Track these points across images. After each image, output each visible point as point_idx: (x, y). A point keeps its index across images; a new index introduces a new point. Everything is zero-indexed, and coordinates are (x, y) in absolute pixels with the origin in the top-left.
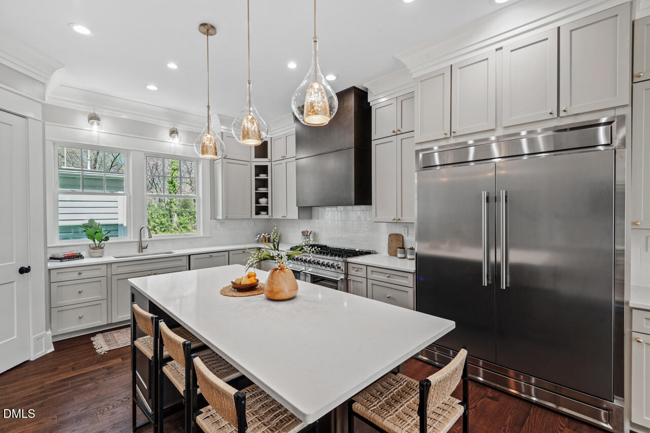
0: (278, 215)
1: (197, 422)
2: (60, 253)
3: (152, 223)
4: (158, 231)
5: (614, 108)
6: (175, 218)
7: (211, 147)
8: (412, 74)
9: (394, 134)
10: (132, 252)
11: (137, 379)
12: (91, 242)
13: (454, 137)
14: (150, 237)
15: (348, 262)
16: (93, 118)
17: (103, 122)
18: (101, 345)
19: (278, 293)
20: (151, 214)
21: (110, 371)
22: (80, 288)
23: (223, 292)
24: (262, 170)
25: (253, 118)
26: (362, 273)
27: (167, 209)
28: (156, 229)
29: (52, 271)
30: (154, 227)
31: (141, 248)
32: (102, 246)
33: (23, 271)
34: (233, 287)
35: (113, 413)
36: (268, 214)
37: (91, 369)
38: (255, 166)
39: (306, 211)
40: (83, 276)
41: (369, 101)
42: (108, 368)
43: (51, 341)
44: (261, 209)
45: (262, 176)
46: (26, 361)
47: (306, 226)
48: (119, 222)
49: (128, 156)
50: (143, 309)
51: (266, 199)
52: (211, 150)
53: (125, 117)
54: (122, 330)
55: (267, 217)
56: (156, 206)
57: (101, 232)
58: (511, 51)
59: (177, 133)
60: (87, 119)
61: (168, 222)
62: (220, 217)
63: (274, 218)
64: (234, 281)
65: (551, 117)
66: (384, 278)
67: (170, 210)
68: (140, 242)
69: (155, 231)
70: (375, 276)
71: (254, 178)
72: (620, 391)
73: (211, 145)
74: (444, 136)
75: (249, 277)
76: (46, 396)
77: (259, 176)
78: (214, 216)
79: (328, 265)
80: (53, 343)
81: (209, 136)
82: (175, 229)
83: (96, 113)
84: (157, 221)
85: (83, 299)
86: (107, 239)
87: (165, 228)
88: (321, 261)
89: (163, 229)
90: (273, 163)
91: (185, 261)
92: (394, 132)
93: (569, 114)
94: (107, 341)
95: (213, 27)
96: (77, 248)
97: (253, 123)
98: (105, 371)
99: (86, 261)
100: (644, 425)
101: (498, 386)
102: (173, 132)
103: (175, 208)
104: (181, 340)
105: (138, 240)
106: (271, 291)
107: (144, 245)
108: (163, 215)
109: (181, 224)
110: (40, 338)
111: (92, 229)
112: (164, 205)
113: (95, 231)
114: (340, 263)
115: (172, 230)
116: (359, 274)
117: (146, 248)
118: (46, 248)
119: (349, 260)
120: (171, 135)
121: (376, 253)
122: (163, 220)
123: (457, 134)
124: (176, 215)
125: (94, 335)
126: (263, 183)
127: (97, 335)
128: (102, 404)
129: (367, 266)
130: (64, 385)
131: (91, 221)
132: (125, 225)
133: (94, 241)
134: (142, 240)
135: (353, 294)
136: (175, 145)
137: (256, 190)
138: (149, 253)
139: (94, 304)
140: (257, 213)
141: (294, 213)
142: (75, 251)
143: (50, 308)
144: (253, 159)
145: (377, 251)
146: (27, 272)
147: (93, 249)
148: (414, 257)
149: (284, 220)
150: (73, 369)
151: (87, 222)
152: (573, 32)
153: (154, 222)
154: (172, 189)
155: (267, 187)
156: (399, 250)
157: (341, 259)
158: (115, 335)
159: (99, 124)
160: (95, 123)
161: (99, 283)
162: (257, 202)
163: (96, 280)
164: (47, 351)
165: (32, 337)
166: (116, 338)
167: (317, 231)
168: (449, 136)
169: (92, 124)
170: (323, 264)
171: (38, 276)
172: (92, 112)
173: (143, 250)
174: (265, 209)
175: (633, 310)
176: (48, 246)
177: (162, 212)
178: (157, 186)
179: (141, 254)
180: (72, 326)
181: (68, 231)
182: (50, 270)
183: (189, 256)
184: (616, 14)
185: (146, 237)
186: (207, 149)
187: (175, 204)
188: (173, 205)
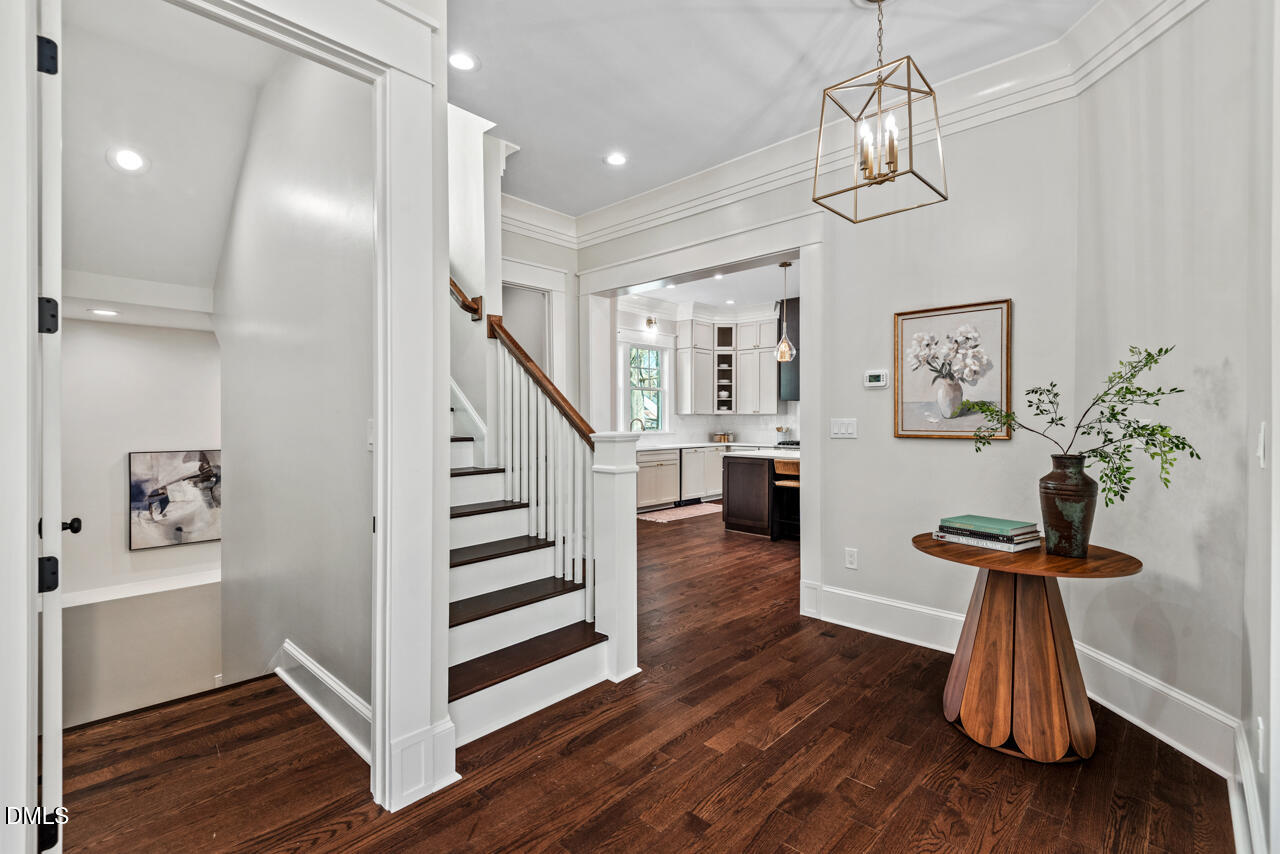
0: (741, 410)
24: (725, 359)
36: (728, 409)
38: (718, 355)
44: (722, 404)
45: (726, 367)
51: (730, 392)
55: (728, 412)
62: (687, 409)
63: (736, 414)
71: (716, 368)
77: (721, 366)
78: (677, 410)
90: (739, 353)
102: (650, 322)
120: (648, 325)
126: (725, 374)
136: (652, 334)
137: (719, 381)
140: (719, 408)
155: (730, 378)
162: (720, 395)
174: (728, 403)
183: (681, 450)
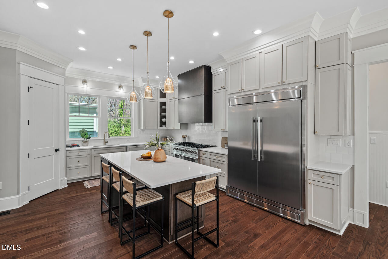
0: (171, 127)
1: (123, 197)
2: (70, 144)
3: (111, 131)
4: (114, 135)
5: (302, 82)
6: (123, 128)
7: (134, 98)
8: (226, 61)
9: (222, 88)
10: (101, 145)
11: (103, 197)
12: (83, 139)
13: (244, 92)
14: (109, 137)
15: (200, 151)
16: (84, 81)
17: (88, 83)
18: (87, 185)
19: (157, 159)
20: (110, 126)
21: (92, 194)
22: (78, 159)
23: (137, 159)
24: (163, 104)
25: (149, 88)
26: (206, 156)
27: (118, 123)
28: (112, 134)
29: (67, 151)
30: (112, 133)
31: (105, 142)
32: (88, 141)
33: (57, 150)
34: (141, 157)
35: (93, 208)
36: (166, 127)
37: (84, 193)
38: (160, 102)
39: (184, 125)
40: (80, 154)
41: (211, 72)
42: (91, 193)
43: (67, 182)
44: (163, 124)
45: (164, 107)
46: (57, 190)
47: (184, 133)
48: (94, 130)
49: (99, 99)
50: (105, 163)
51: (165, 119)
52: (134, 99)
53: (98, 80)
54: (96, 180)
55: (165, 128)
56: (113, 121)
57: (87, 135)
58: (265, 54)
59: (122, 87)
60: (81, 82)
61: (119, 130)
62: (142, 128)
63: (169, 128)
64: (142, 155)
65: (279, 84)
66: (215, 158)
67: (120, 124)
68: (105, 140)
69: (112, 135)
70: (212, 157)
71: (159, 108)
72: (304, 206)
73: (134, 97)
74: (239, 91)
75: (148, 153)
76: (67, 201)
77: (162, 107)
78: (139, 127)
79: (191, 152)
80: (67, 184)
81: (133, 93)
82: (123, 134)
83: (86, 79)
84: (113, 130)
85: (79, 164)
86: (90, 138)
87: (117, 133)
88: (188, 150)
89: (116, 134)
90: (169, 101)
91: (125, 148)
92: (222, 87)
93: (286, 83)
94: (90, 184)
95: (135, 47)
96: (77, 142)
97: (149, 90)
98: (90, 194)
99: (81, 147)
100: (314, 221)
101: (259, 206)
102: (120, 87)
103: (123, 123)
104: (119, 172)
105: (104, 138)
106: (155, 158)
107: (106, 141)
108: (117, 126)
109: (126, 132)
110: (62, 180)
111: (84, 133)
112: (117, 121)
113: (84, 134)
114: (196, 151)
115: (121, 135)
116: (205, 156)
117: (107, 142)
118: (65, 141)
119: (201, 149)
120: (119, 88)
121: (216, 146)
122: (116, 129)
123: (244, 91)
124: (123, 127)
125: (84, 181)
126: (164, 111)
127: (86, 181)
128: (89, 205)
129: (208, 152)
130: (74, 198)
131: (83, 129)
132: (97, 131)
133: (84, 139)
134: (106, 138)
135: (202, 164)
136: (121, 93)
137: (160, 114)
138: (109, 145)
139: (84, 167)
140: (161, 126)
141: (178, 126)
142: (76, 143)
143: (66, 168)
144: (159, 99)
145: (216, 145)
146: (58, 151)
147: (84, 142)
148: (227, 148)
149: (174, 130)
150: (77, 193)
151: (81, 130)
152: (288, 47)
153: (112, 130)
154: (121, 112)
156: (225, 145)
157: (197, 149)
158: (93, 181)
159: (87, 84)
160: (85, 84)
161: (86, 157)
162: (161, 120)
163: (85, 156)
164: (65, 186)
165: (60, 179)
166: (94, 183)
167: (190, 135)
168: (241, 91)
169: (84, 84)
170: (189, 151)
171: (62, 153)
172: (84, 79)
173: (106, 143)
174: (165, 124)
175: (309, 170)
176: (66, 140)
177: (116, 125)
178: (113, 110)
179: (105, 145)
180: (76, 176)
181: (73, 134)
182: (66, 151)
183: (127, 146)
184: (302, 41)
185: (107, 137)
186: (132, 99)
187: (123, 121)
188: (122, 121)
